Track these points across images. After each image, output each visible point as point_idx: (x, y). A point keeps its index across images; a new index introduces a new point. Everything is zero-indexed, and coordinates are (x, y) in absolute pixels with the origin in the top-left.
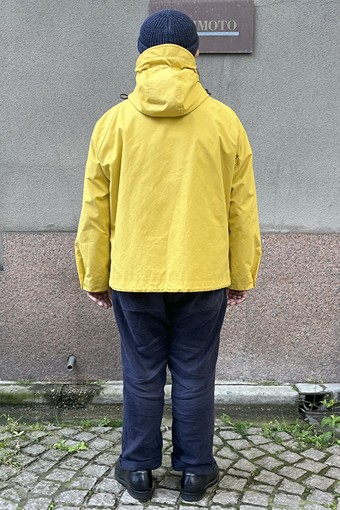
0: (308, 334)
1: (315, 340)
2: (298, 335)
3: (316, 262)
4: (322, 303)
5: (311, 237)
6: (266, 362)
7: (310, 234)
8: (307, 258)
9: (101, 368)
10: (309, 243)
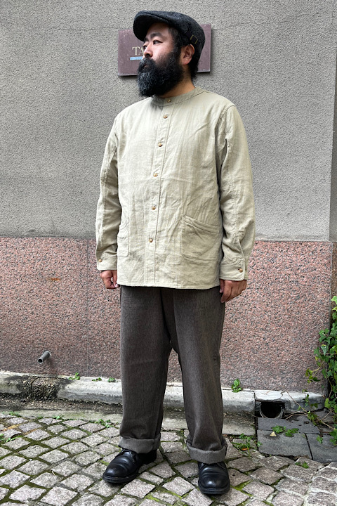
1: (275, 347)
3: (274, 268)
5: (269, 244)
7: (267, 241)
8: (266, 265)
9: (72, 363)
10: (267, 250)
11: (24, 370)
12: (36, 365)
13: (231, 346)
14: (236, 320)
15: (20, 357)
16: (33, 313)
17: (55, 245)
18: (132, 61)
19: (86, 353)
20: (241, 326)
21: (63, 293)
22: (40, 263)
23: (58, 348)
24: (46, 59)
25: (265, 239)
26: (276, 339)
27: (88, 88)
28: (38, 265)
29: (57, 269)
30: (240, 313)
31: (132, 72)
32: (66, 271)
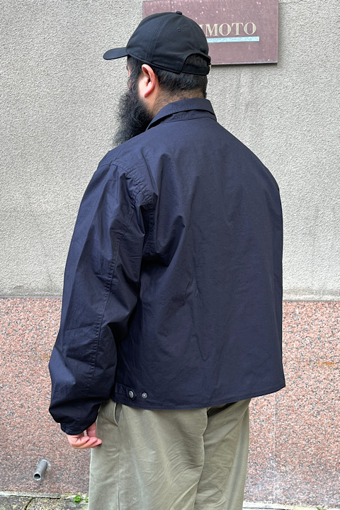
9: (82, 477)
11: (11, 487)
12: (28, 480)
13: (312, 450)
14: (318, 413)
15: (4, 468)
16: (22, 406)
20: (326, 421)
22: (32, 334)
23: (61, 455)
24: (36, 41)
27: (100, 83)
28: (29, 337)
30: (324, 404)
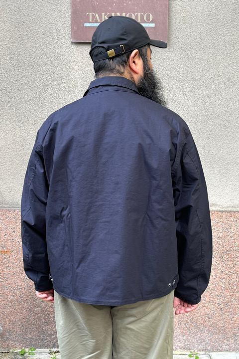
0: (222, 306)
1: (229, 312)
2: (213, 306)
3: (229, 237)
4: (235, 277)
5: (224, 214)
6: (182, 332)
7: (222, 212)
8: (221, 235)
9: (25, 336)
10: (222, 220)
17: (4, 217)
18: (86, 27)
19: (40, 326)
21: (15, 265)
25: (219, 209)
26: (230, 304)
27: (39, 52)
29: (7, 241)
31: (87, 39)
32: (17, 243)
